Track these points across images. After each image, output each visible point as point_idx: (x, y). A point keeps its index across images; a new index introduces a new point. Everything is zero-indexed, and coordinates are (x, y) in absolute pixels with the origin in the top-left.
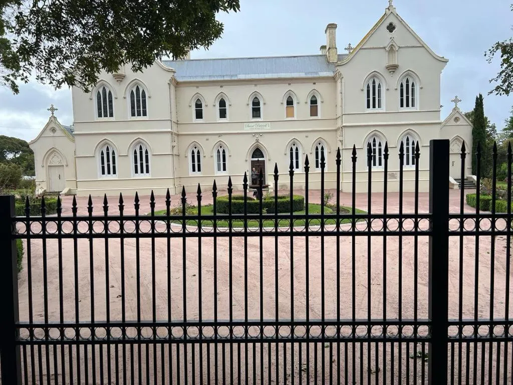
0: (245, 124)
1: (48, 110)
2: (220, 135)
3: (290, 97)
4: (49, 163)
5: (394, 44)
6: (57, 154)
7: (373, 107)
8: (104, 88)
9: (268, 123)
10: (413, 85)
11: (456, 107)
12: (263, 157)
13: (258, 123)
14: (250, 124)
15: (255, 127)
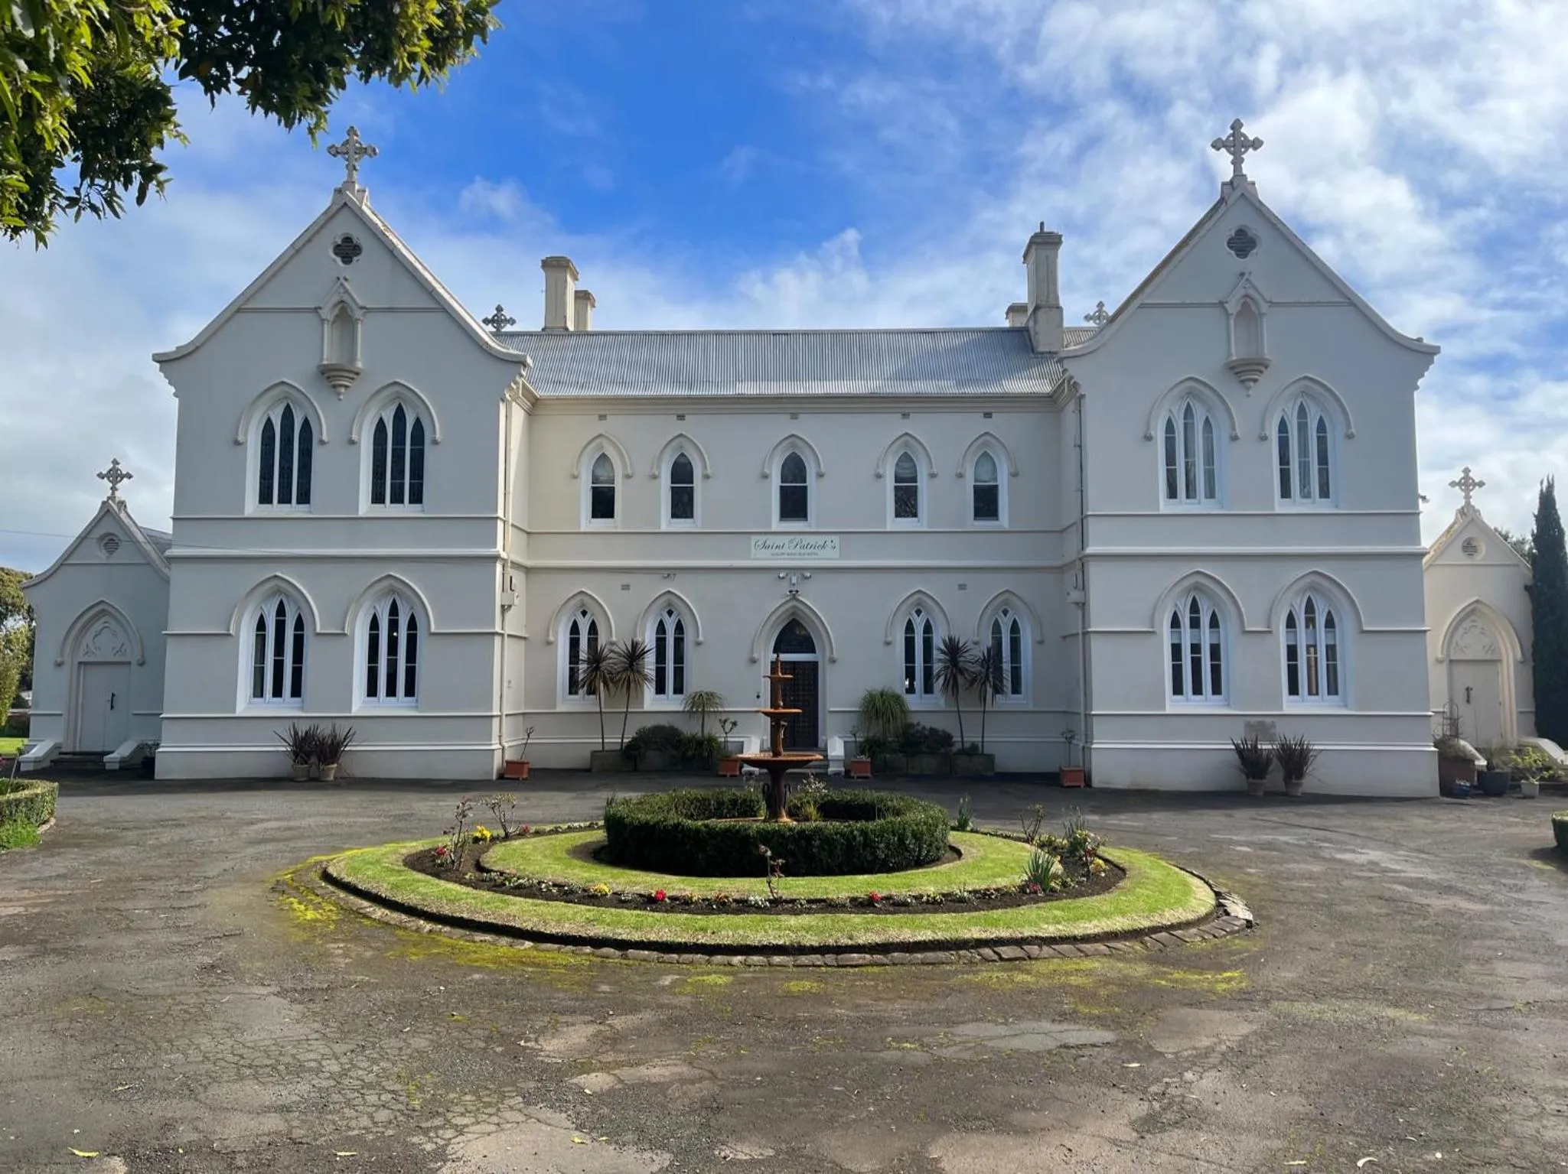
0: (754, 538)
1: (101, 476)
2: (669, 573)
3: (906, 455)
4: (81, 652)
5: (1251, 292)
6: (113, 624)
7: (1188, 497)
8: (288, 408)
9: (833, 537)
10: (1321, 427)
11: (1468, 504)
12: (813, 651)
13: (798, 538)
14: (772, 540)
15: (786, 550)
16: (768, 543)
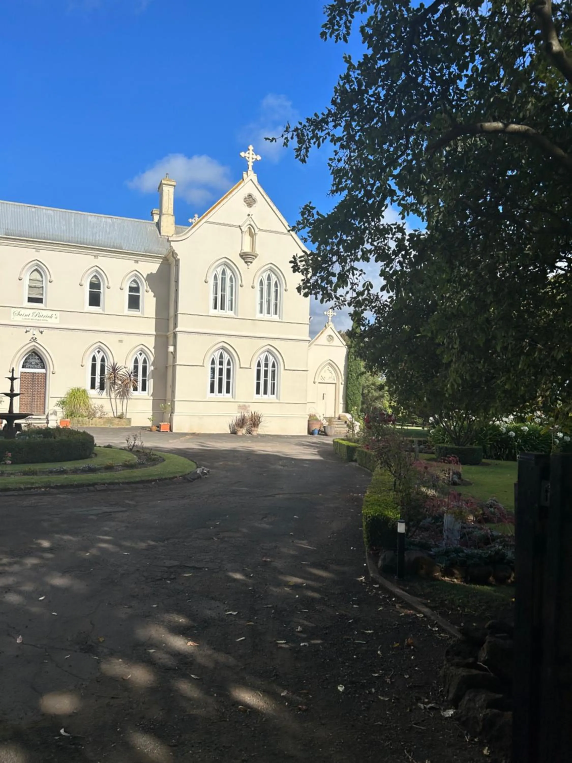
0: (14, 310)
3: (95, 276)
5: (252, 223)
7: (221, 309)
9: (56, 313)
10: (276, 285)
12: (45, 368)
13: (37, 311)
14: (23, 311)
15: (30, 317)
16: (21, 313)
